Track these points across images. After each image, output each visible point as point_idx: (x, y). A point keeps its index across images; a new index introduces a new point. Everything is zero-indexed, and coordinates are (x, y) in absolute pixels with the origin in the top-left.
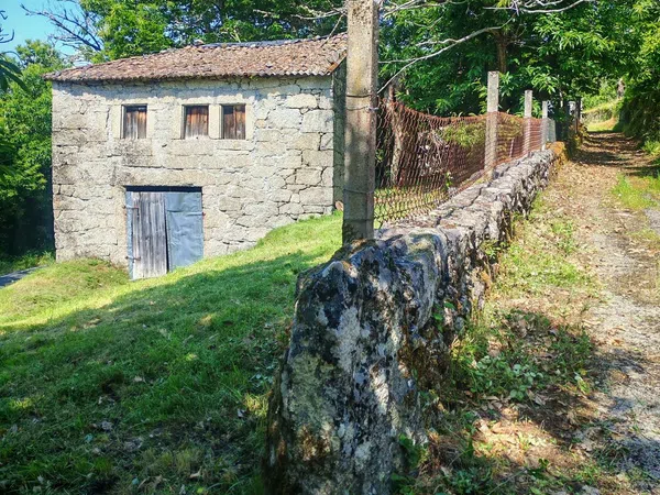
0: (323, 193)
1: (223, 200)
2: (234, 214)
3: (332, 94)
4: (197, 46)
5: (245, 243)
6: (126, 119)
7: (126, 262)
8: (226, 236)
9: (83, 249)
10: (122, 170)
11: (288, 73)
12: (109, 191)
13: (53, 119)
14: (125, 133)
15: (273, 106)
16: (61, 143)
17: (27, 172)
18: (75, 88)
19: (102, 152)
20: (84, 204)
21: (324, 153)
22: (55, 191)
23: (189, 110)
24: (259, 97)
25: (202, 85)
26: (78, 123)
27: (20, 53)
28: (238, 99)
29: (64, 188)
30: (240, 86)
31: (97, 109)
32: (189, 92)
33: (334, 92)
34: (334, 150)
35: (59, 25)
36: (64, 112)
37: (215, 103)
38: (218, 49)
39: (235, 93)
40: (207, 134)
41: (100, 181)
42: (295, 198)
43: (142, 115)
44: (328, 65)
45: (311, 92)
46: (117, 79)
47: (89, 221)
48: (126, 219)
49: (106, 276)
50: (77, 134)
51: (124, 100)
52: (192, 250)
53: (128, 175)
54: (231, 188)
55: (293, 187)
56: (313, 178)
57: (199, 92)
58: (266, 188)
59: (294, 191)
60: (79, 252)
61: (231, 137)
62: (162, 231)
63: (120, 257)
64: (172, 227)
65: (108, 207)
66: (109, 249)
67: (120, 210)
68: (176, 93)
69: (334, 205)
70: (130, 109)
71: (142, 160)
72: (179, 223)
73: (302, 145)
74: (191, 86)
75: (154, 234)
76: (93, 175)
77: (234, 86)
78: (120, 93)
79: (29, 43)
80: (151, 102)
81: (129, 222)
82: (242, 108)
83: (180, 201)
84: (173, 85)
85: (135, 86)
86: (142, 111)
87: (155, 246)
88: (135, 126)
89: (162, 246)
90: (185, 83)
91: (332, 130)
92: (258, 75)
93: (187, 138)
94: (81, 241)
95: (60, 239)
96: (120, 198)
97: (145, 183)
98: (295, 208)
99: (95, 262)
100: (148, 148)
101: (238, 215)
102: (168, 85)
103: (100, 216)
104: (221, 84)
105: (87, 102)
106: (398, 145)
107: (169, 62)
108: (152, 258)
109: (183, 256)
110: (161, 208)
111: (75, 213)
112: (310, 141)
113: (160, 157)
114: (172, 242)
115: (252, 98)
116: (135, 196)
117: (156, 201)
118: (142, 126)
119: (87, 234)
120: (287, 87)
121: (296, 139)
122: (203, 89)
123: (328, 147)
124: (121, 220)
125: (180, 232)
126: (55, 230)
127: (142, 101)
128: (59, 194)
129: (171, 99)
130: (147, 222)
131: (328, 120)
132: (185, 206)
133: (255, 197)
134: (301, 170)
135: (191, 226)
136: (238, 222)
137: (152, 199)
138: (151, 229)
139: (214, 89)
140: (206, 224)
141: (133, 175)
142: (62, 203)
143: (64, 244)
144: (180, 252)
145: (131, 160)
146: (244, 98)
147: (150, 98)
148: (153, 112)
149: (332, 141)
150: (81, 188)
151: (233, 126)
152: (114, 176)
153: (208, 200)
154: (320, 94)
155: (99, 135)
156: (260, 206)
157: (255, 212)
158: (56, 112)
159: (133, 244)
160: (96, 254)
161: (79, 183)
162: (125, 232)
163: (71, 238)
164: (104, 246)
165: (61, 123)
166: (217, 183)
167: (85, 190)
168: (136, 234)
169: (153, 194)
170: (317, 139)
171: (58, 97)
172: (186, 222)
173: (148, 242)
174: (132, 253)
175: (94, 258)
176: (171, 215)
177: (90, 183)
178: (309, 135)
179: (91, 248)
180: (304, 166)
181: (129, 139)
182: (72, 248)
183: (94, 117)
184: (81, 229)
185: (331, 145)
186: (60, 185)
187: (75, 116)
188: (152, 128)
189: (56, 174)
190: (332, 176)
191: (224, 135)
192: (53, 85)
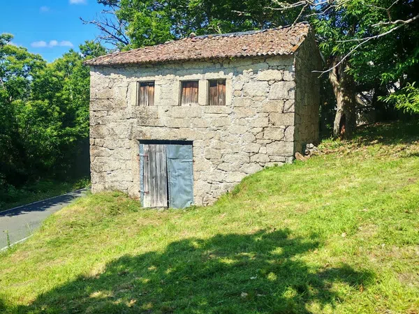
0: (285, 146)
1: (208, 151)
2: (216, 161)
3: (294, 69)
4: (191, 38)
6: (140, 91)
7: (139, 194)
8: (210, 177)
9: (110, 184)
10: (137, 128)
11: (259, 54)
12: (127, 143)
13: (91, 92)
14: (139, 102)
15: (247, 79)
16: (96, 109)
17: (82, 125)
18: (106, 70)
19: (123, 115)
20: (111, 152)
21: (286, 115)
22: (91, 143)
23: (185, 84)
24: (236, 74)
25: (194, 66)
26: (107, 95)
27: (81, 49)
28: (220, 75)
29: (98, 140)
31: (120, 85)
32: (185, 71)
33: (295, 67)
34: (295, 112)
35: (103, 29)
36: (98, 87)
37: (203, 79)
38: (206, 39)
39: (218, 71)
40: (197, 102)
41: (122, 136)
42: (263, 150)
43: (151, 89)
44: (291, 47)
45: (278, 68)
46: (134, 63)
47: (115, 164)
48: (139, 163)
49: (125, 205)
50: (106, 102)
51: (139, 78)
52: (184, 187)
53: (141, 132)
54: (214, 142)
55: (261, 141)
56: (277, 135)
57: (192, 71)
58: (240, 142)
59: (262, 144)
60: (107, 187)
61: (215, 104)
62: (164, 173)
63: (135, 190)
64: (171, 170)
65: (127, 154)
66: (126, 185)
67: (136, 157)
68: (175, 72)
69: (294, 156)
70: (143, 84)
71: (151, 121)
72: (176, 168)
73: (269, 108)
74: (186, 66)
75: (158, 175)
76: (117, 132)
77: (218, 66)
78: (136, 72)
79: (87, 43)
80: (158, 79)
81: (142, 166)
82: (223, 82)
83: (177, 151)
84: (173, 66)
85: (147, 67)
86: (150, 86)
87: (159, 183)
88: (147, 97)
89: (164, 183)
90: (182, 65)
91: (293, 97)
92: (236, 57)
93: (182, 105)
94: (108, 179)
95: (94, 177)
96: (135, 148)
97: (153, 138)
98: (262, 158)
99: (118, 194)
100: (155, 113)
101: (218, 162)
102: (170, 66)
103: (122, 161)
104: (209, 65)
105: (114, 79)
106: (339, 107)
107: (171, 50)
108: (157, 191)
109: (179, 192)
110: (164, 156)
111: (105, 159)
112: (276, 106)
113: (163, 119)
114: (171, 180)
115: (231, 74)
116: (145, 147)
117: (161, 151)
118: (151, 96)
119: (113, 173)
120: (258, 65)
121: (264, 104)
122: (195, 69)
123: (289, 110)
124: (136, 165)
125: (177, 174)
126: (91, 171)
127: (151, 79)
128: (94, 145)
129: (172, 76)
130: (154, 166)
131: (290, 90)
132: (181, 155)
133: (232, 149)
134: (268, 129)
135: (184, 169)
136: (219, 167)
137: (157, 150)
138: (156, 171)
139: (203, 69)
140: (195, 168)
141: (144, 131)
142: (95, 151)
143: (97, 180)
144: (176, 189)
145: (143, 121)
146: (225, 74)
147: (156, 76)
148: (159, 86)
149: (293, 106)
150: (108, 141)
151: (215, 95)
152: (131, 132)
153: (197, 151)
154: (284, 70)
155: (122, 103)
156: (235, 156)
157: (232, 161)
158: (92, 87)
159: (143, 181)
160: (118, 188)
161: (107, 137)
162: (138, 173)
163: (101, 176)
164: (124, 182)
165: (96, 95)
166: (204, 138)
167: (111, 142)
168: (146, 175)
169: (158, 146)
170: (281, 104)
171: (94, 77)
172: (181, 167)
173: (154, 180)
174: (143, 188)
175: (117, 191)
176: (171, 162)
177: (115, 137)
178: (274, 102)
179: (115, 184)
180: (270, 125)
181: (142, 106)
182: (102, 183)
183: (118, 90)
184: (109, 170)
185: (293, 109)
186: (95, 138)
187: (105, 90)
188: (158, 98)
189: (92, 131)
190: (293, 133)
191: (210, 102)
192: (91, 68)
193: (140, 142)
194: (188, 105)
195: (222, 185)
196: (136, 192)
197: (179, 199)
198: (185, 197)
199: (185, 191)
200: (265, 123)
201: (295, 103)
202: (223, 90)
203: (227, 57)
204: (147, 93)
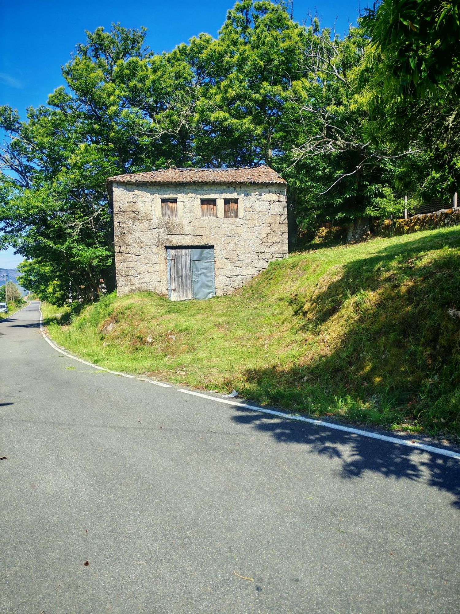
1: (227, 252)
2: (233, 260)
3: (286, 194)
5: (240, 277)
6: (162, 207)
7: (167, 292)
8: (228, 273)
9: (137, 286)
10: (163, 237)
12: (154, 249)
13: (114, 206)
14: (163, 215)
15: (255, 200)
16: (120, 220)
18: (130, 187)
19: (150, 226)
20: (137, 258)
21: (282, 225)
22: (117, 251)
23: (204, 201)
24: (247, 195)
25: (212, 188)
26: (132, 209)
28: (234, 196)
29: (123, 248)
30: (235, 189)
31: (145, 200)
32: (204, 192)
34: (288, 223)
36: (122, 202)
37: (220, 198)
39: (232, 192)
40: (215, 215)
41: (149, 244)
42: (267, 250)
43: (173, 205)
45: (275, 192)
46: (159, 182)
47: (142, 268)
48: (167, 266)
50: (132, 215)
51: (162, 195)
52: (206, 283)
53: (168, 239)
54: (231, 246)
55: (266, 244)
56: (277, 239)
57: (211, 191)
58: (251, 245)
59: (267, 246)
60: (134, 288)
61: (228, 217)
62: (188, 272)
63: (162, 289)
65: (154, 259)
66: (155, 285)
67: (163, 261)
68: (196, 192)
69: (288, 253)
70: (165, 201)
71: (177, 230)
72: (199, 267)
73: (271, 221)
74: (205, 188)
75: (184, 275)
76: (144, 240)
77: (232, 189)
78: (159, 191)
80: (180, 197)
81: (169, 268)
82: (236, 201)
83: (201, 254)
84: (194, 187)
86: (172, 202)
87: (184, 282)
89: (189, 281)
90: (201, 186)
91: (286, 213)
94: (135, 281)
95: (120, 281)
96: (163, 253)
97: (179, 244)
98: (267, 256)
100: (180, 224)
101: (235, 261)
102: (191, 187)
103: (149, 265)
104: (225, 188)
105: (138, 195)
108: (183, 289)
109: (201, 287)
110: (188, 259)
111: (131, 264)
112: (275, 219)
113: (188, 229)
114: (194, 278)
115: (243, 195)
116: (173, 252)
117: (186, 255)
118: (174, 212)
119: (139, 277)
120: (262, 190)
121: (267, 218)
122: (213, 190)
123: (285, 222)
124: (163, 267)
125: (200, 273)
126: (117, 275)
127: (174, 196)
128: (119, 252)
129: (193, 195)
130: (180, 267)
131: (284, 208)
132: (204, 257)
133: (245, 250)
134: (271, 235)
135: (206, 269)
136: (235, 265)
137: (183, 254)
138: (182, 271)
139: (220, 190)
140: (217, 266)
141: (171, 239)
142: (121, 258)
143: (123, 283)
144: (199, 284)
145: (170, 231)
146: (238, 195)
147: (179, 194)
148: (182, 203)
149: (287, 219)
150: (135, 248)
151: (229, 211)
152: (158, 240)
153: (217, 253)
154: (279, 194)
155: (147, 216)
156: (247, 255)
157: (245, 259)
158: (116, 201)
159: (171, 281)
160: (146, 288)
161: (134, 245)
162: (165, 274)
163: (128, 279)
164: (151, 283)
165: (120, 208)
166: (223, 243)
167: (138, 249)
168: (173, 275)
169: (184, 250)
170: (279, 218)
171: (117, 192)
172: (204, 267)
173: (180, 279)
174: (170, 286)
175: (145, 291)
176: (194, 263)
177: (142, 245)
178: (274, 216)
179: (143, 285)
180: (272, 232)
181: (166, 218)
182: (129, 286)
183: (142, 205)
184: (135, 274)
185: (286, 221)
186: (120, 246)
187: (130, 204)
188: (182, 212)
189: (117, 240)
190: (287, 237)
191: (226, 216)
192: (114, 185)
193: (167, 248)
194: (207, 218)
195: (237, 278)
196: (164, 290)
197: (201, 293)
198: (207, 291)
199: (207, 286)
200: (269, 231)
201: (288, 217)
202: (236, 207)
203: (244, 182)
204: (168, 208)
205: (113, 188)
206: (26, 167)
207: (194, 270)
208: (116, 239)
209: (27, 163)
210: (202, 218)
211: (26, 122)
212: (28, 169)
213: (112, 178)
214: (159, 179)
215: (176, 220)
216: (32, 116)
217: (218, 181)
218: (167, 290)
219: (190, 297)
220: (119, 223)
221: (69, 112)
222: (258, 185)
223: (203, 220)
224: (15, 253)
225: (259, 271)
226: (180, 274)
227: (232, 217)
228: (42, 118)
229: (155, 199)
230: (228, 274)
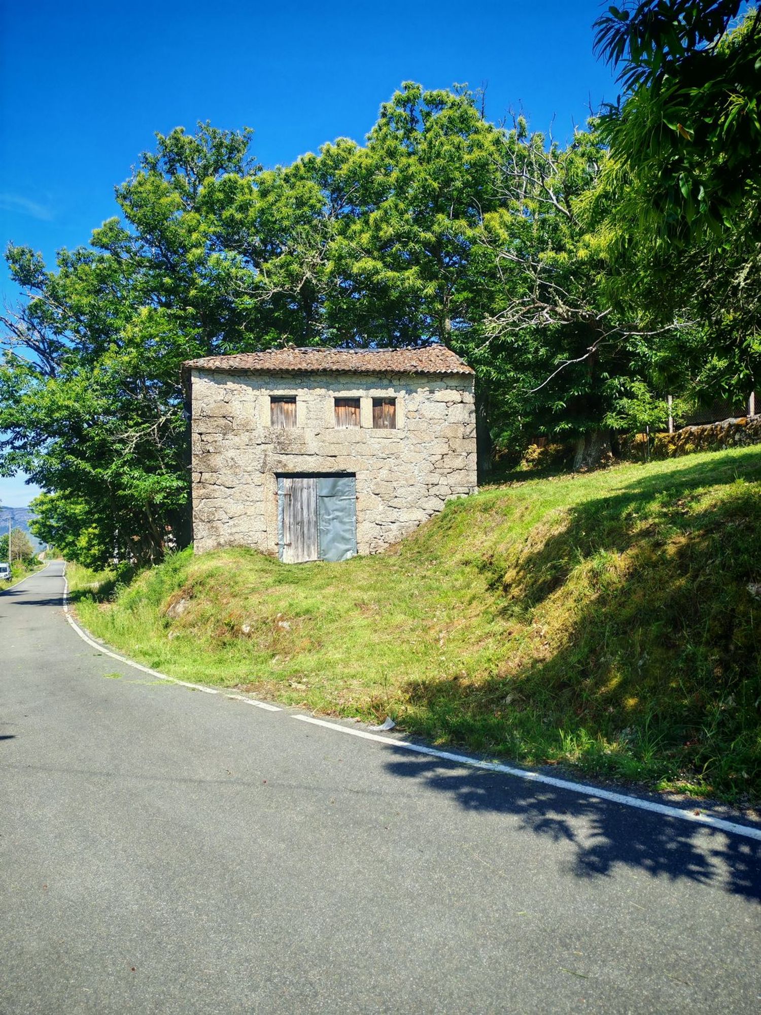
1: (377, 484)
2: (387, 496)
3: (473, 391)
5: (397, 524)
6: (272, 409)
7: (276, 549)
8: (379, 517)
9: (228, 537)
10: (273, 458)
12: (257, 478)
13: (193, 407)
14: (273, 423)
15: (422, 399)
16: (203, 430)
18: (221, 377)
19: (251, 440)
20: (229, 491)
21: (468, 441)
22: (195, 480)
23: (339, 402)
24: (409, 392)
25: (354, 380)
26: (223, 412)
28: (390, 393)
29: (206, 476)
30: (391, 381)
31: (243, 399)
32: (341, 386)
33: (475, 389)
34: (477, 438)
36: (205, 400)
37: (366, 396)
39: (386, 388)
40: (359, 424)
41: (249, 469)
42: (443, 481)
43: (290, 406)
45: (456, 388)
47: (234, 508)
48: (277, 506)
50: (223, 422)
51: (272, 390)
52: (342, 533)
53: (280, 462)
54: (384, 472)
55: (441, 471)
56: (458, 463)
57: (352, 386)
58: (416, 472)
59: (442, 474)
60: (222, 541)
61: (378, 427)
62: (312, 515)
63: (269, 544)
65: (257, 493)
66: (257, 536)
67: (271, 496)
68: (327, 386)
69: (478, 486)
70: (277, 400)
71: (295, 448)
72: (330, 508)
73: (448, 433)
74: (343, 380)
75: (306, 520)
76: (240, 463)
77: (386, 382)
78: (268, 384)
80: (301, 394)
81: (280, 509)
82: (392, 401)
83: (334, 486)
84: (324, 379)
86: (288, 402)
87: (306, 532)
88: (282, 417)
89: (313, 530)
90: (336, 378)
91: (474, 421)
92: (416, 371)
94: (225, 530)
95: (200, 529)
96: (271, 484)
97: (298, 470)
98: (444, 490)
100: (301, 437)
101: (389, 498)
102: (319, 379)
103: (248, 503)
104: (374, 380)
105: (232, 391)
108: (303, 543)
109: (334, 540)
110: (313, 494)
111: (219, 502)
112: (456, 431)
113: (313, 445)
114: (322, 526)
115: (403, 392)
116: (287, 482)
117: (309, 488)
118: (291, 418)
119: (231, 522)
120: (435, 383)
121: (442, 428)
122: (355, 384)
123: (471, 435)
124: (271, 506)
125: (331, 517)
126: (194, 520)
127: (292, 392)
128: (200, 482)
129: (323, 391)
130: (299, 507)
131: (471, 413)
132: (339, 491)
133: (407, 481)
134: (448, 456)
135: (342, 510)
136: (390, 504)
137: (305, 486)
138: (302, 514)
139: (366, 384)
140: (360, 506)
141: (284, 462)
143: (205, 534)
144: (330, 536)
145: (283, 448)
146: (395, 392)
147: (300, 390)
148: (304, 403)
149: (475, 431)
150: (226, 477)
151: (380, 418)
152: (264, 463)
153: (361, 483)
154: (463, 390)
155: (247, 423)
156: (411, 489)
157: (407, 495)
158: (196, 399)
159: (283, 530)
160: (242, 542)
161: (223, 471)
162: (275, 518)
163: (212, 527)
164: (251, 534)
165: (202, 411)
166: (370, 469)
167: (231, 478)
168: (287, 520)
169: (305, 480)
170: (462, 429)
171: (199, 385)
172: (338, 507)
173: (299, 527)
174: (282, 539)
175: (241, 546)
176: (323, 500)
177: (237, 470)
178: (454, 426)
179: (237, 536)
180: (450, 452)
181: (278, 428)
182: (214, 537)
183: (240, 406)
184: (225, 517)
185: (474, 434)
186: (201, 473)
187: (219, 405)
188: (303, 417)
189: (197, 462)
190: (476, 460)
191: (376, 425)
192: (193, 373)
193: (279, 475)
194: (344, 427)
195: (394, 526)
196: (271, 545)
197: (333, 551)
198: (343, 547)
199: (343, 538)
200: (445, 450)
201: (476, 427)
202: (392, 411)
203: (405, 372)
204: (281, 412)
205: (193, 378)
206: (51, 343)
207: (323, 512)
208: (194, 461)
209: (53, 337)
210: (336, 428)
211: (54, 272)
212: (54, 346)
213: (191, 363)
214: (267, 365)
215: (294, 431)
216: (65, 262)
217: (363, 368)
218: (277, 544)
219: (314, 557)
220: (201, 434)
221: (125, 256)
222: (427, 377)
223: (338, 431)
224: (28, 482)
225: (430, 515)
226: (299, 519)
227: (385, 427)
228: (80, 267)
229: (260, 397)
230: (379, 519)
